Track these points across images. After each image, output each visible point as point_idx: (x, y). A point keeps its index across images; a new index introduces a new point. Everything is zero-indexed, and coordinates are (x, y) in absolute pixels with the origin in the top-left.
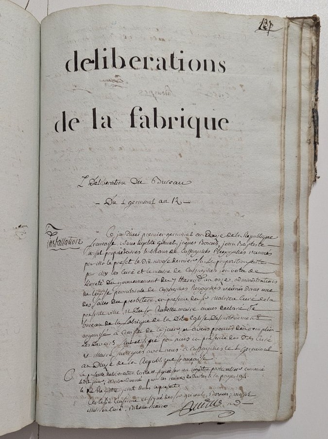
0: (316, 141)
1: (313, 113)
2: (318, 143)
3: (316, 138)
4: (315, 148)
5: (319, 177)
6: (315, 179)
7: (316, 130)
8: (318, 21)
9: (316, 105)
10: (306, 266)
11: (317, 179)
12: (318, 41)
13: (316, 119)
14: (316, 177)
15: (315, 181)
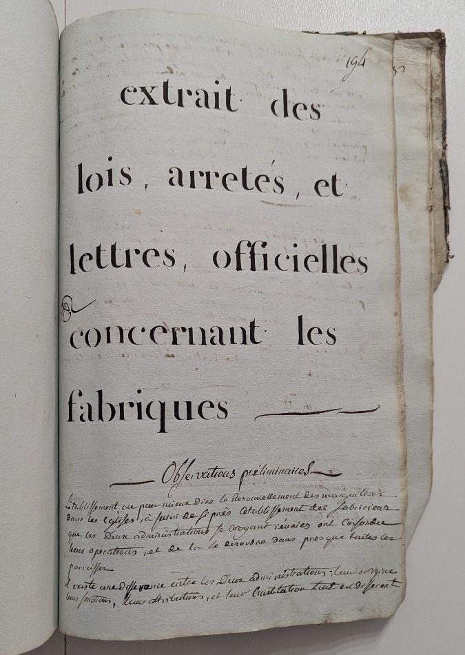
0: (447, 204)
1: (441, 166)
2: (450, 208)
3: (446, 201)
4: (446, 215)
5: (453, 257)
6: (448, 259)
7: (446, 191)
8: (443, 38)
9: (444, 154)
10: (430, 388)
11: (450, 259)
12: (443, 66)
13: (445, 174)
14: (448, 256)
15: (448, 261)
